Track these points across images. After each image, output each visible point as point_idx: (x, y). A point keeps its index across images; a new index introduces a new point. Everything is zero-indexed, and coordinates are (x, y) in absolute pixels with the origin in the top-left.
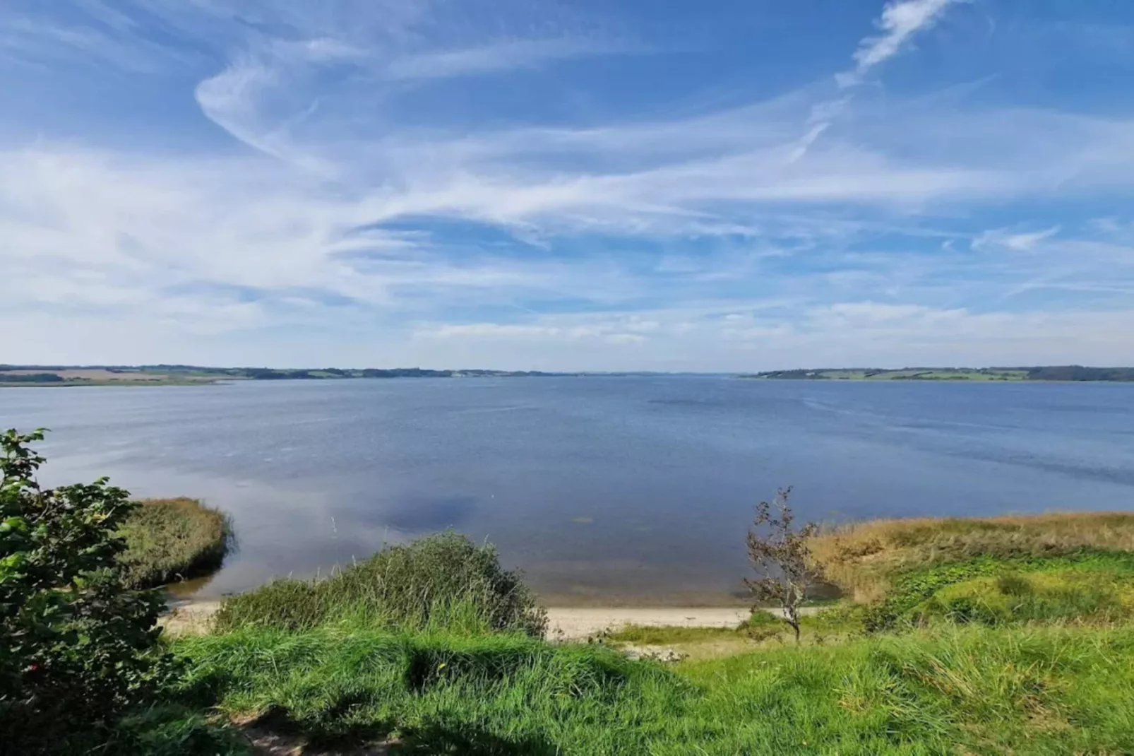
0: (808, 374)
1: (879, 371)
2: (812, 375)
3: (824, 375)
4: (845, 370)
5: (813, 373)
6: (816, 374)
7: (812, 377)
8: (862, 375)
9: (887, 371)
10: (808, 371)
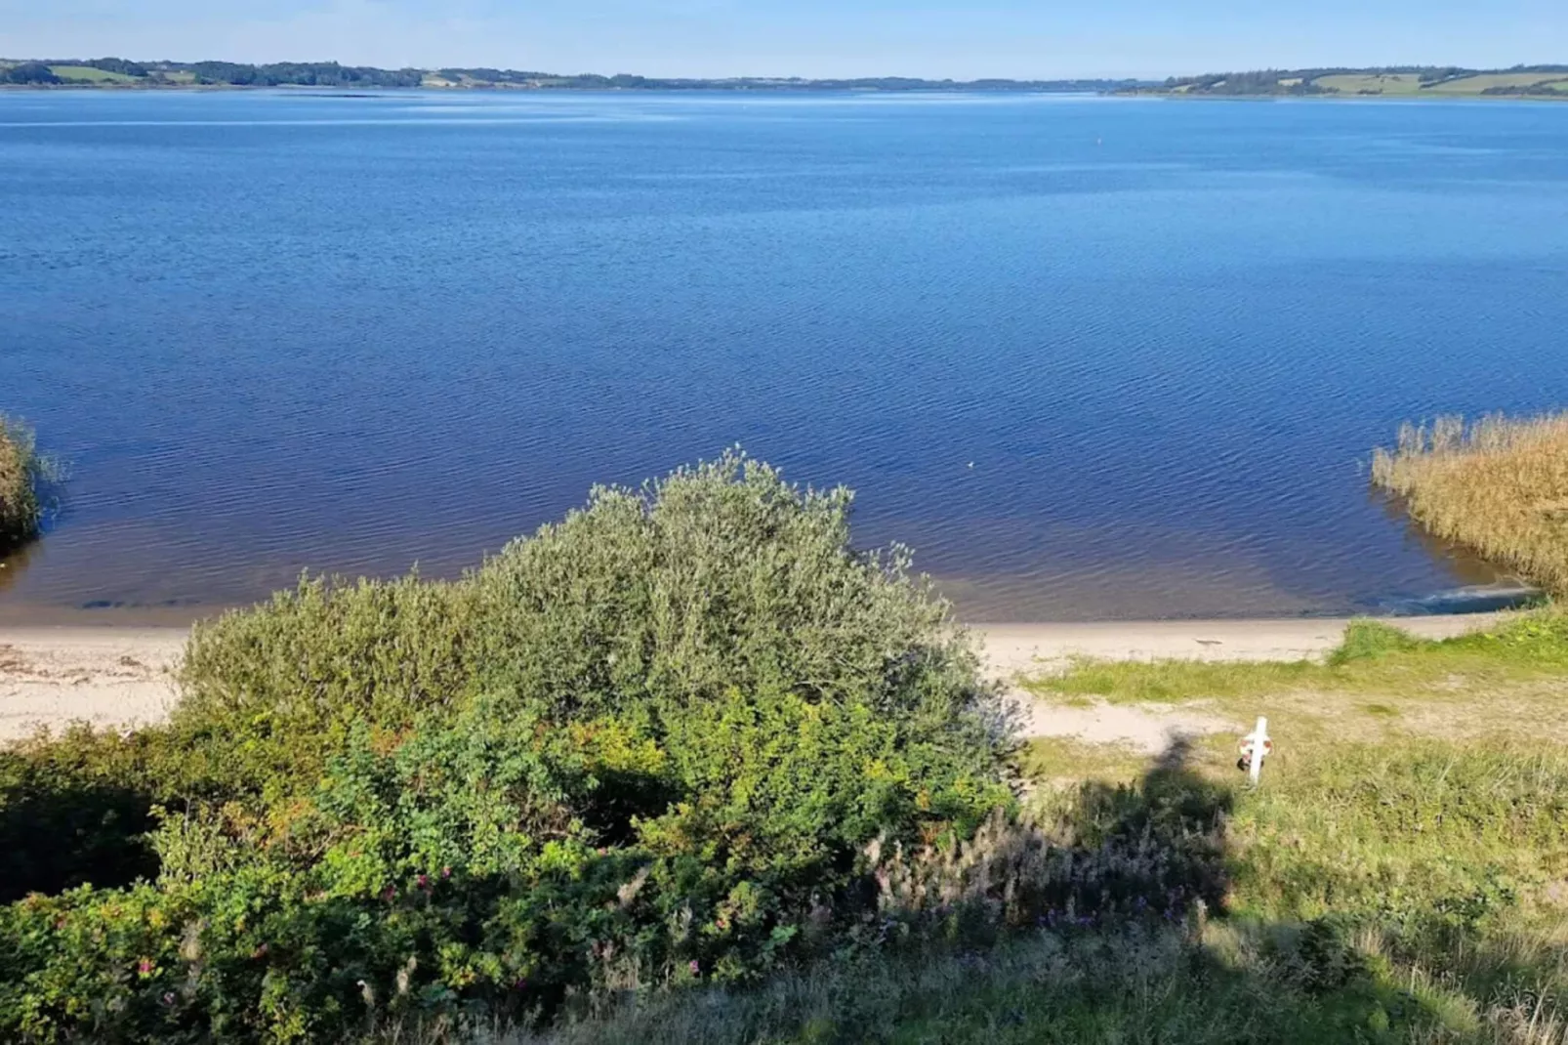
0: (1286, 83)
1: (1454, 73)
2: (1296, 86)
3: (1323, 83)
4: (1376, 72)
5: (1300, 81)
6: (1306, 82)
7: (1294, 90)
8: (1413, 82)
9: (1474, 73)
10: (1284, 74)
